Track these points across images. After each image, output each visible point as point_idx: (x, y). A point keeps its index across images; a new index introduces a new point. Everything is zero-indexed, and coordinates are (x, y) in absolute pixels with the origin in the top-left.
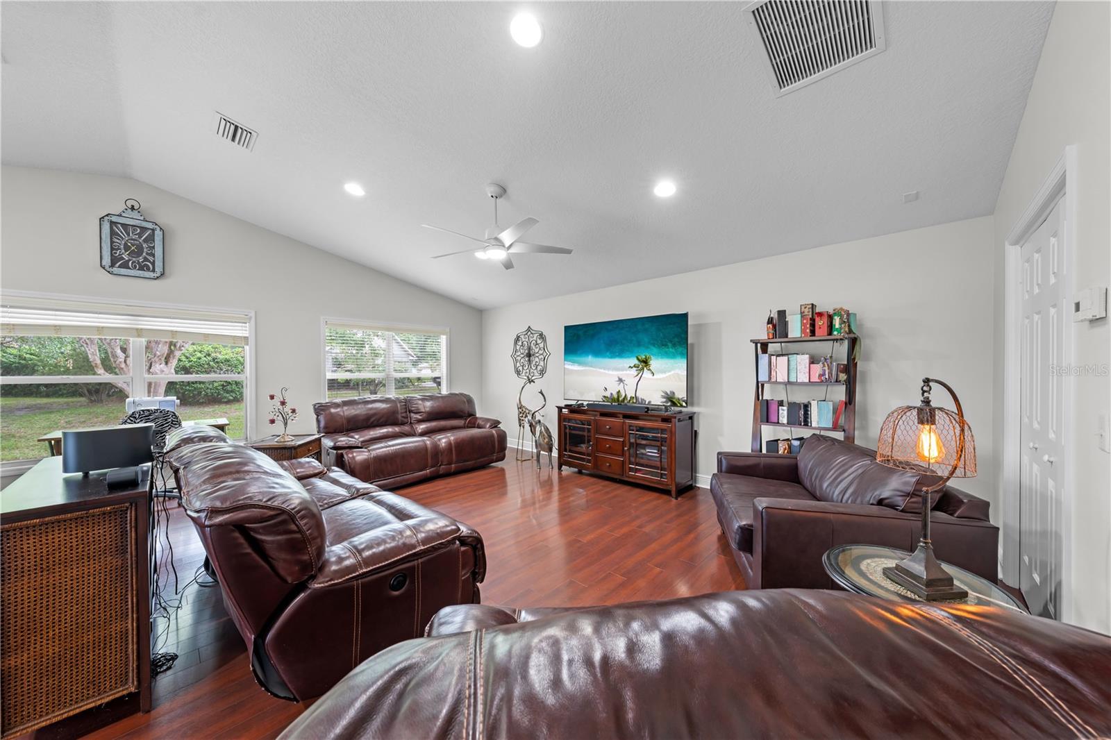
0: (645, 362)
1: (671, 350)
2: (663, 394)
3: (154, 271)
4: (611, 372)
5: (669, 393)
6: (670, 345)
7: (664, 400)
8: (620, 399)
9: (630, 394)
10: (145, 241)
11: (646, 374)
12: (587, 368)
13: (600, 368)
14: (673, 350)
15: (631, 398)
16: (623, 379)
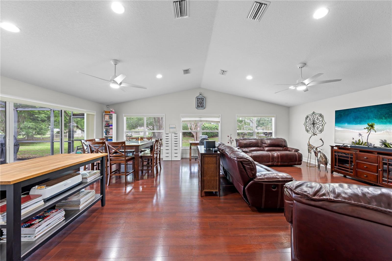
0: (372, 126)
1: (384, 120)
2: (381, 141)
3: (203, 107)
4: (355, 131)
5: (383, 140)
6: (384, 118)
7: (381, 144)
8: (360, 143)
9: (365, 141)
10: (202, 101)
11: (372, 132)
12: (345, 129)
13: (351, 129)
14: (385, 120)
15: (365, 143)
16: (361, 134)
